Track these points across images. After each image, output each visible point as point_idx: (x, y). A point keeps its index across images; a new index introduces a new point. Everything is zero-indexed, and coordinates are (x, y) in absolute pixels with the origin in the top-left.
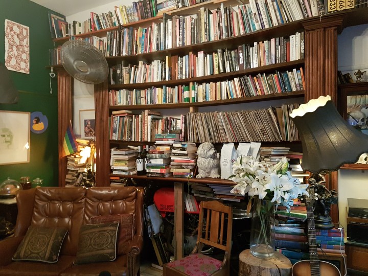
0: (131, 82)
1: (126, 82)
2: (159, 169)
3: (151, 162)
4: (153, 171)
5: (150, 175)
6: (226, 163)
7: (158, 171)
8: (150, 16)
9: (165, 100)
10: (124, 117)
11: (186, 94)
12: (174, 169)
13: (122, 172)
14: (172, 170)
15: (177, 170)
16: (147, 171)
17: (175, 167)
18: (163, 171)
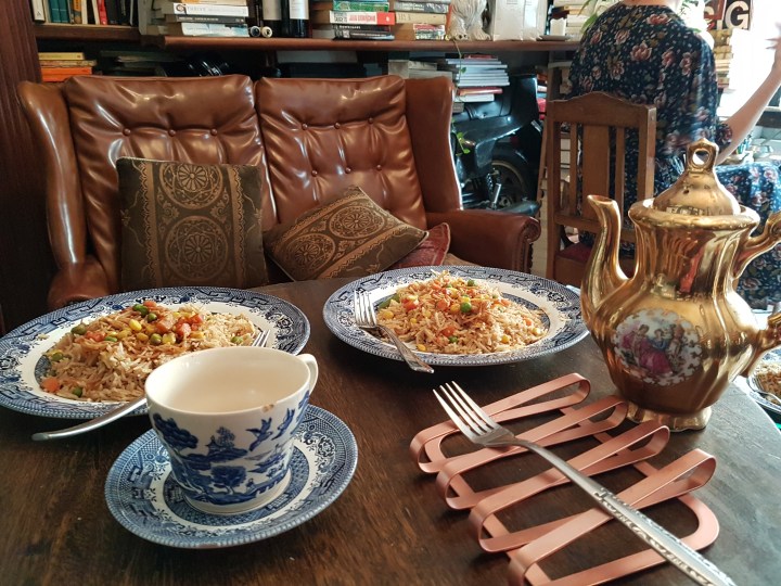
2: (374, 14)
4: (353, 18)
5: (346, 34)
7: (370, 18)
12: (406, 14)
13: (223, 27)
14: (401, 18)
15: (415, 18)
16: (332, 20)
17: (409, 9)
18: (388, 19)
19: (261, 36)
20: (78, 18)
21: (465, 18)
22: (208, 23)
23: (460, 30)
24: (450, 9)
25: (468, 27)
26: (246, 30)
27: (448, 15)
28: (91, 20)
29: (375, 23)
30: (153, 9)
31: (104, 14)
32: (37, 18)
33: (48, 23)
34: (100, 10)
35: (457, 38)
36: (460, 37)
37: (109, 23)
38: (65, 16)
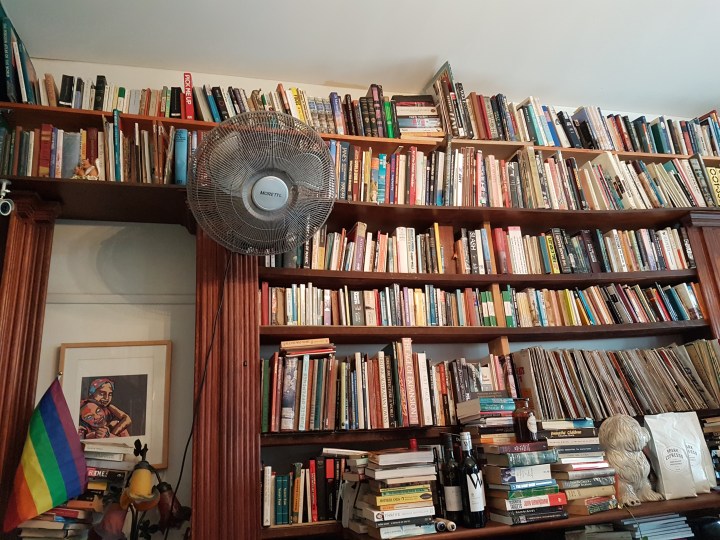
0: (334, 267)
1: (317, 264)
2: (546, 497)
3: (513, 479)
4: (527, 503)
5: (523, 520)
6: (678, 458)
7: (544, 501)
8: (381, 133)
9: (434, 317)
10: (327, 356)
11: (488, 309)
12: (576, 491)
13: (414, 526)
14: (572, 495)
15: (585, 493)
16: (509, 507)
17: (577, 486)
18: (560, 500)
19: (447, 531)
20: (295, 519)
21: (632, 483)
22: (401, 525)
23: (630, 497)
24: (616, 479)
25: (637, 490)
26: (433, 526)
27: (615, 485)
28: (305, 519)
29: (548, 505)
30: (355, 507)
31: (316, 512)
32: (266, 524)
33: (273, 527)
34: (313, 509)
35: (629, 504)
36: (632, 503)
37: (319, 520)
38: (286, 519)
